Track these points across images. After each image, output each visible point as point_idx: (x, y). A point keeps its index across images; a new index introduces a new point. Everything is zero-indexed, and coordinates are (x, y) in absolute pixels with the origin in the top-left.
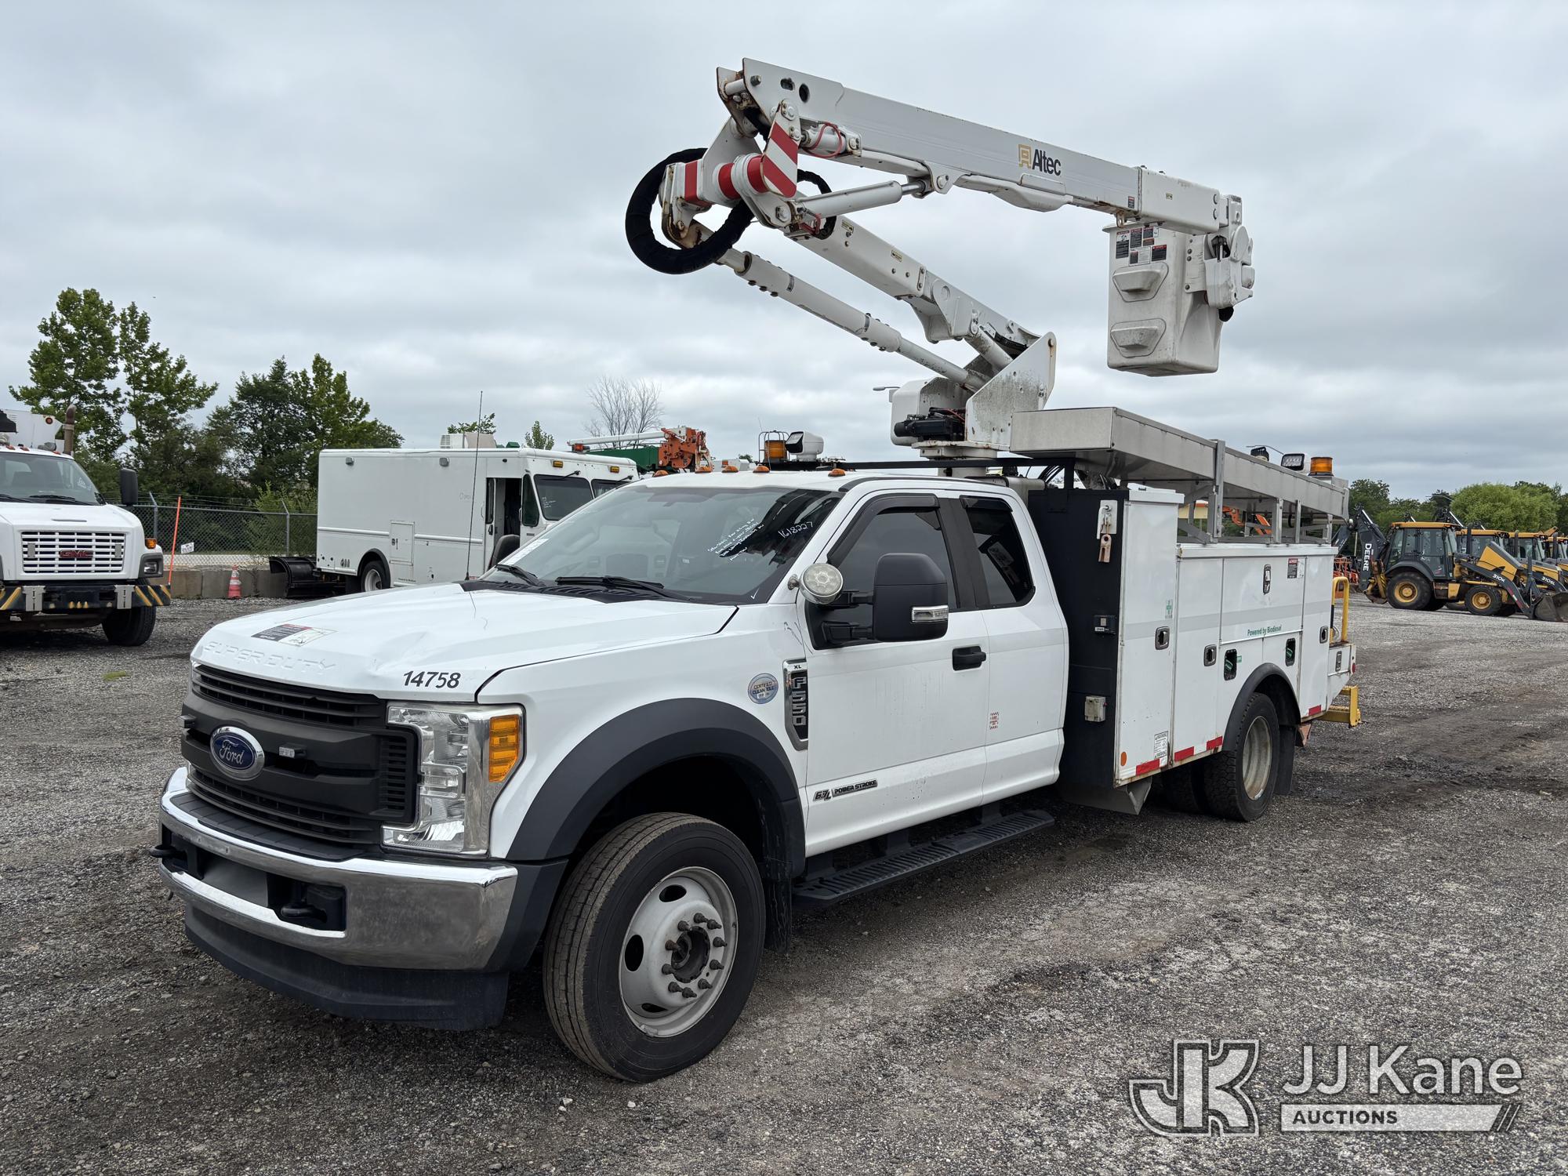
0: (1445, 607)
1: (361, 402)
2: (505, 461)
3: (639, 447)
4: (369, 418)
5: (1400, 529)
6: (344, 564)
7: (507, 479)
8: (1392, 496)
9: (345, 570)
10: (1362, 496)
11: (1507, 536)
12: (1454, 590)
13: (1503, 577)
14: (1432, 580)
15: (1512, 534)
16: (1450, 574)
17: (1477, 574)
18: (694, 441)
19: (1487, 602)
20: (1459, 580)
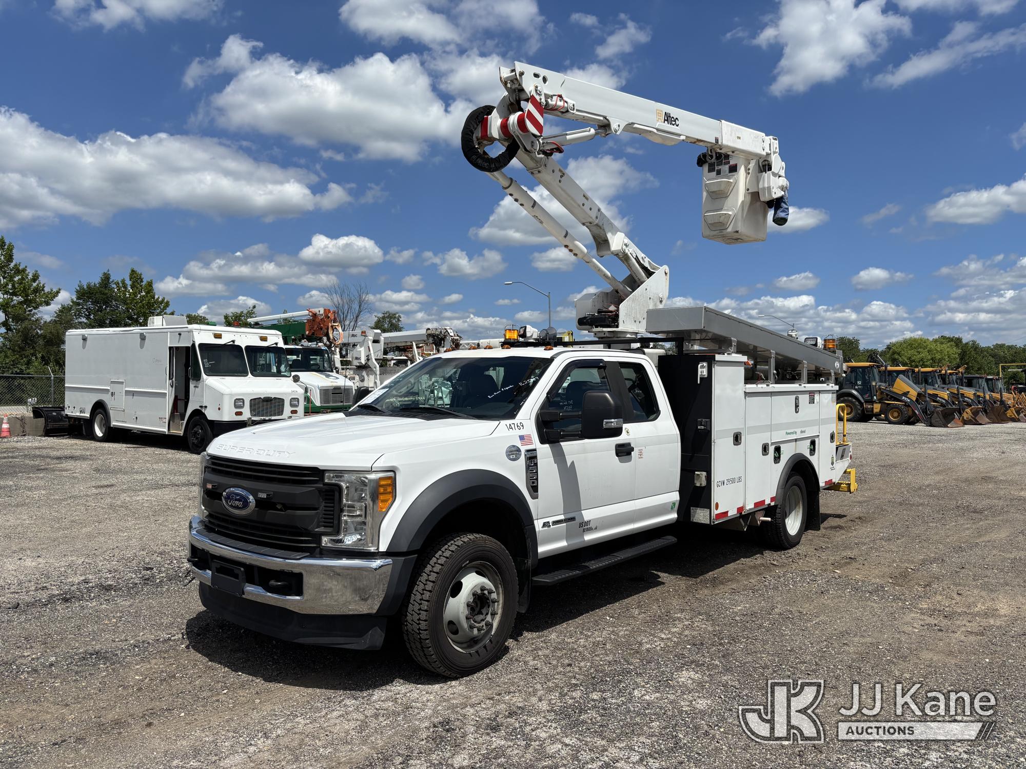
0: (873, 419)
1: (164, 300)
3: (289, 323)
6: (82, 410)
7: (184, 347)
9: (82, 415)
10: (842, 347)
11: (913, 371)
12: (877, 408)
13: (909, 398)
14: (863, 401)
15: (916, 370)
16: (875, 397)
17: (892, 397)
18: (329, 317)
19: (899, 415)
20: (880, 401)
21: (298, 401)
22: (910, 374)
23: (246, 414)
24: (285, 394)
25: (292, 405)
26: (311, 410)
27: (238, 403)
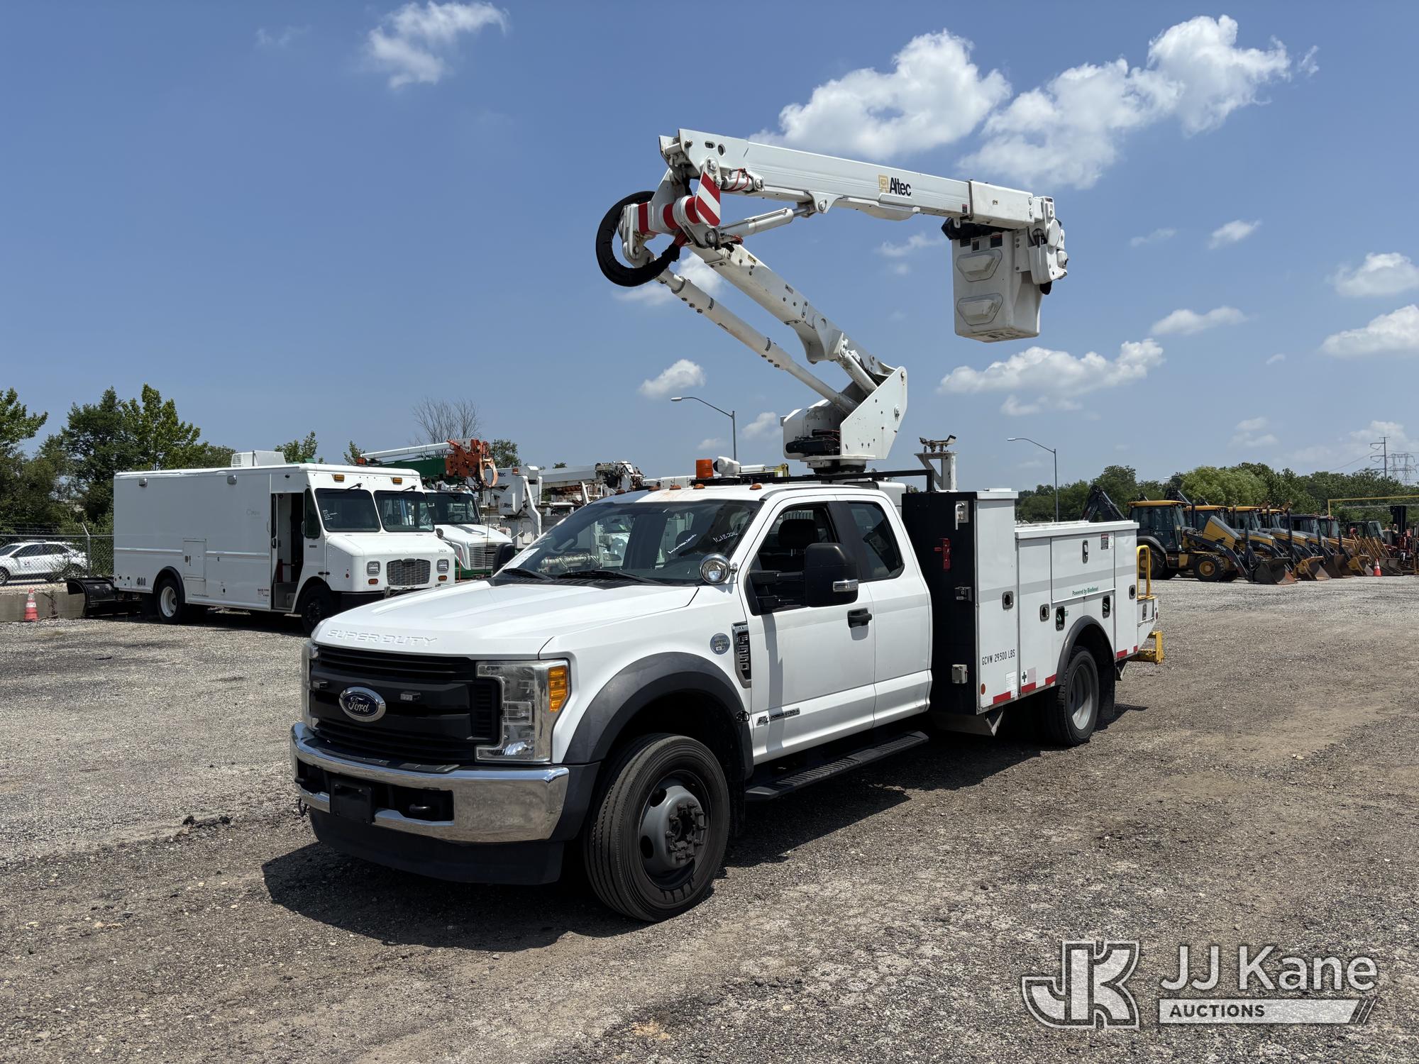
0: (1177, 575)
1: (191, 427)
2: (287, 477)
3: (427, 459)
4: (199, 442)
5: (1135, 507)
6: (141, 582)
7: (293, 494)
8: (1138, 480)
9: (141, 589)
10: (1113, 479)
11: (1226, 511)
12: (1183, 560)
13: (1225, 547)
14: (1165, 552)
15: (1230, 508)
16: (1180, 546)
17: (1203, 546)
18: (478, 451)
19: (1212, 570)
20: (1187, 551)
21: (448, 564)
22: (1222, 514)
23: (383, 583)
24: (432, 554)
25: (439, 569)
26: (462, 576)
27: (373, 567)
